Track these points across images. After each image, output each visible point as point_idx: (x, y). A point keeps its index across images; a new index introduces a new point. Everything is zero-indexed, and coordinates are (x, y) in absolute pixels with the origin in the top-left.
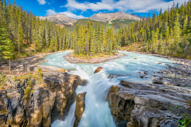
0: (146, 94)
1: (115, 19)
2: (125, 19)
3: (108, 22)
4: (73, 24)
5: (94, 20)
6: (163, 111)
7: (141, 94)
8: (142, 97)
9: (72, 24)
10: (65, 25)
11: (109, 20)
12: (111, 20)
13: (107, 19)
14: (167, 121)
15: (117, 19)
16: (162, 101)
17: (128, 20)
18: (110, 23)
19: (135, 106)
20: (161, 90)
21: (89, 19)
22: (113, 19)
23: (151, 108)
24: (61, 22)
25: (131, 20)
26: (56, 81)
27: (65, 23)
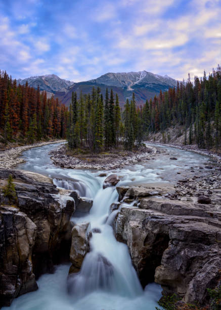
0: (187, 223)
1: (137, 82)
2: (154, 84)
3: (126, 88)
4: (68, 91)
5: (103, 83)
6: (208, 247)
7: (179, 223)
8: (180, 227)
9: (65, 91)
10: (54, 92)
11: (129, 84)
12: (132, 85)
13: (125, 82)
14: (211, 259)
15: (140, 83)
16: (208, 231)
17: (159, 85)
18: (130, 89)
19: (170, 243)
20: (209, 213)
21: (95, 83)
22: (135, 83)
23: (193, 244)
24: (48, 87)
25: (163, 86)
26: (38, 201)
27: (55, 88)
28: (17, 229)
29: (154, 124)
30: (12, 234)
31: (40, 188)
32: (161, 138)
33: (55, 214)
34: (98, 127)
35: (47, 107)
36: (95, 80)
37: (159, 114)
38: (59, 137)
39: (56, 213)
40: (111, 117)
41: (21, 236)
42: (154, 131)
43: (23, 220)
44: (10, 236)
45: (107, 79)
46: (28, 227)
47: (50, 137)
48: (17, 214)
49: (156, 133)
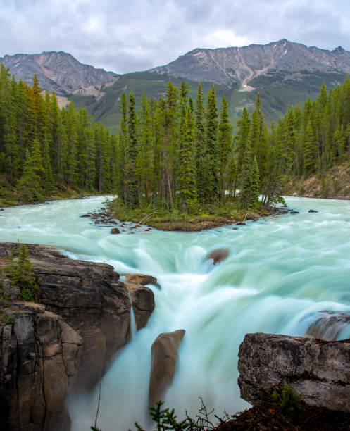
1: (264, 71)
2: (306, 72)
3: (236, 85)
10: (69, 97)
11: (243, 77)
12: (249, 78)
13: (234, 72)
15: (270, 72)
17: (317, 73)
18: (246, 88)
21: (165, 75)
22: (259, 73)
24: (53, 83)
25: (329, 76)
26: (81, 292)
27: (70, 87)
28: (42, 344)
29: (301, 160)
30: (33, 354)
31: (83, 270)
32: (319, 189)
33: (115, 316)
34: (185, 165)
35: (62, 128)
36: (164, 68)
37: (315, 140)
38: (93, 189)
39: (118, 314)
40: (211, 146)
41: (49, 358)
42: (301, 174)
43: (56, 324)
44: (29, 357)
45: (192, 66)
46: (65, 339)
47: (73, 189)
48: (43, 315)
49: (305, 179)
